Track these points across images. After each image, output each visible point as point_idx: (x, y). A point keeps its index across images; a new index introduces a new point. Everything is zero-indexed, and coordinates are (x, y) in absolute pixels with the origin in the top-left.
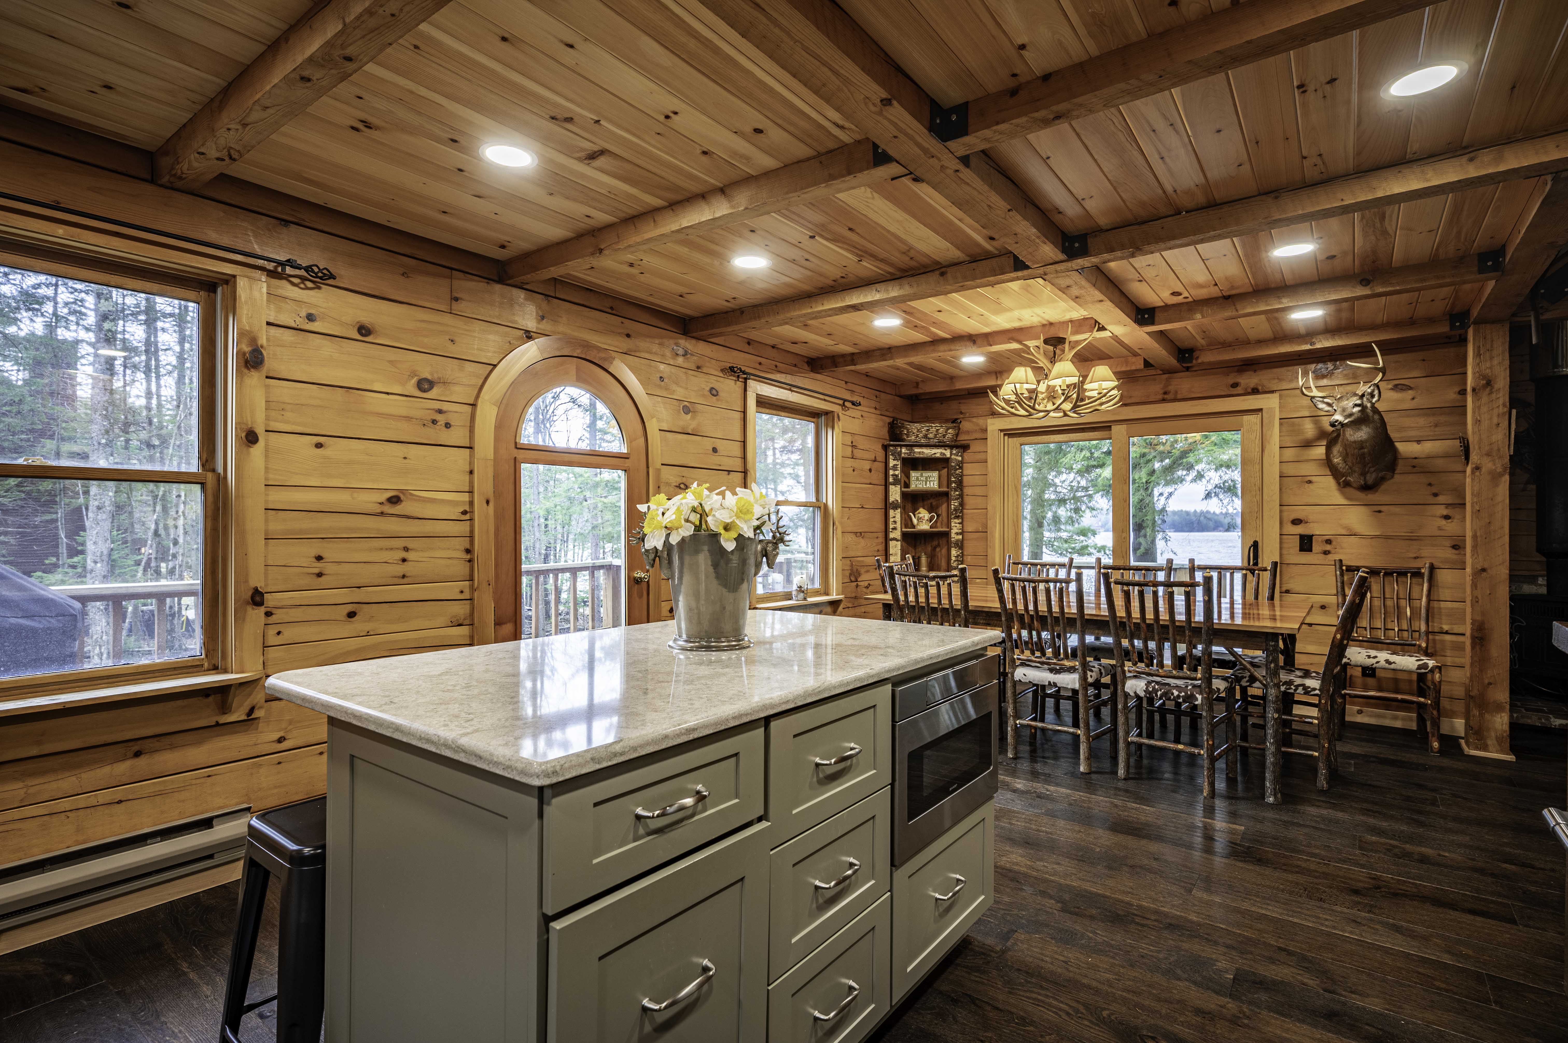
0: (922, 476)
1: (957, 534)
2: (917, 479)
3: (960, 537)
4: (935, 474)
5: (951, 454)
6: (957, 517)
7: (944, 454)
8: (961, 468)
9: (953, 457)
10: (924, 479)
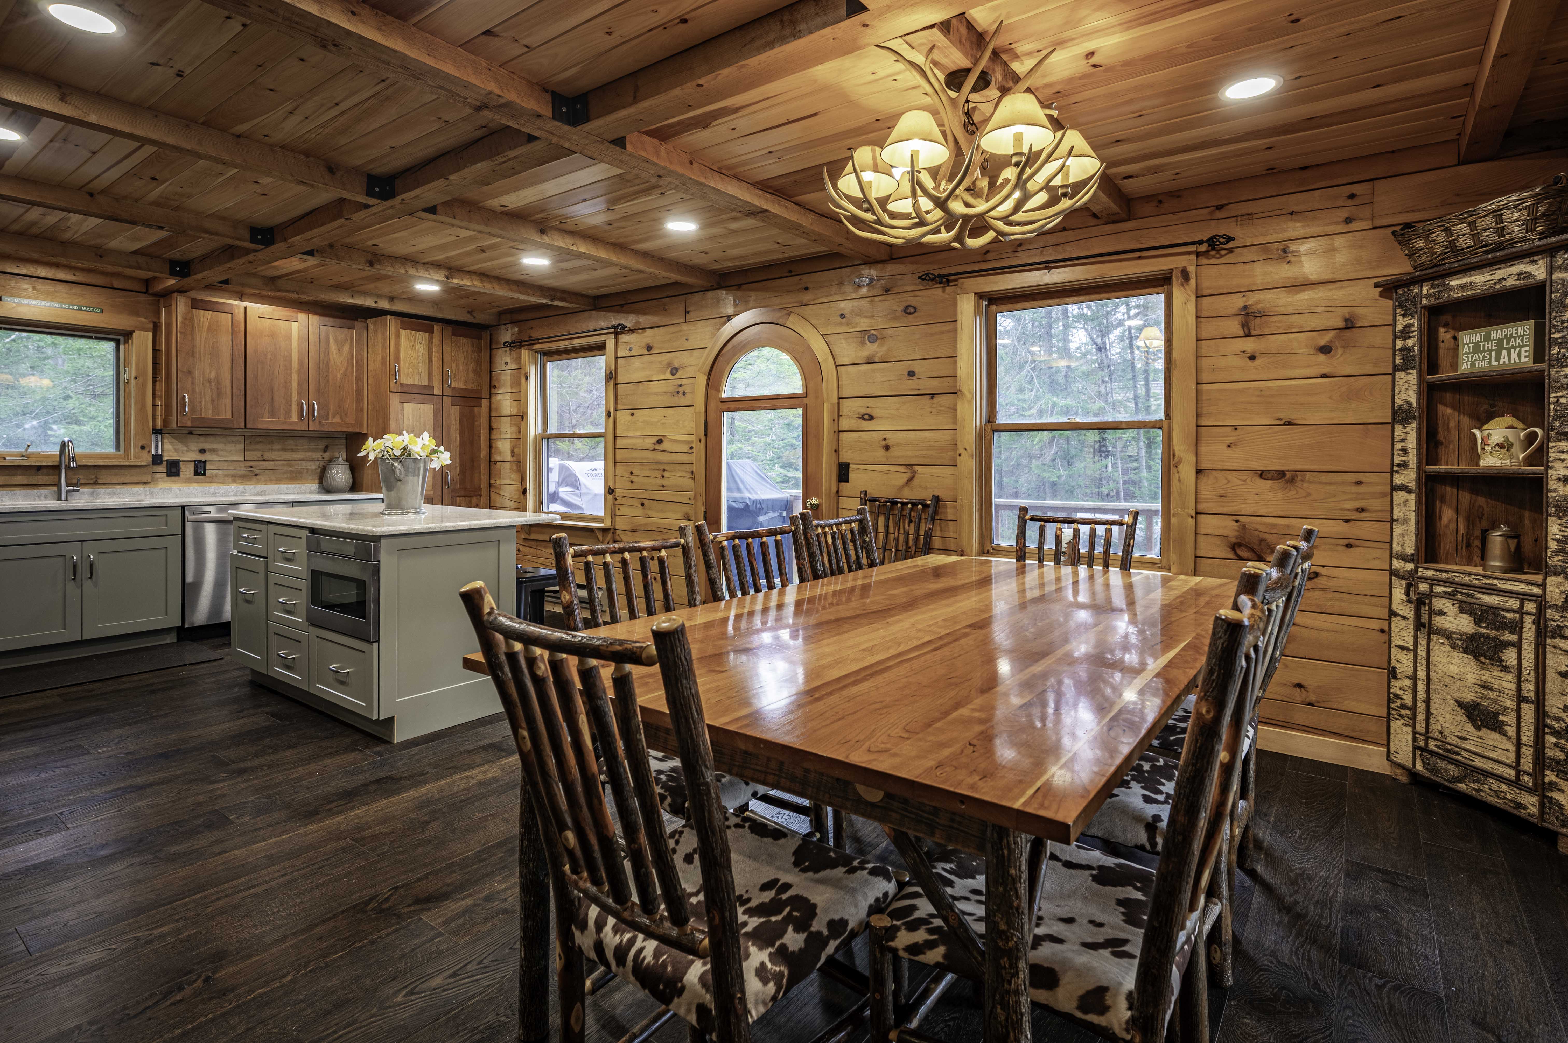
0: (1488, 338)
2: (1476, 348)
4: (1525, 329)
5: (1551, 270)
7: (1529, 275)
10: (1493, 345)
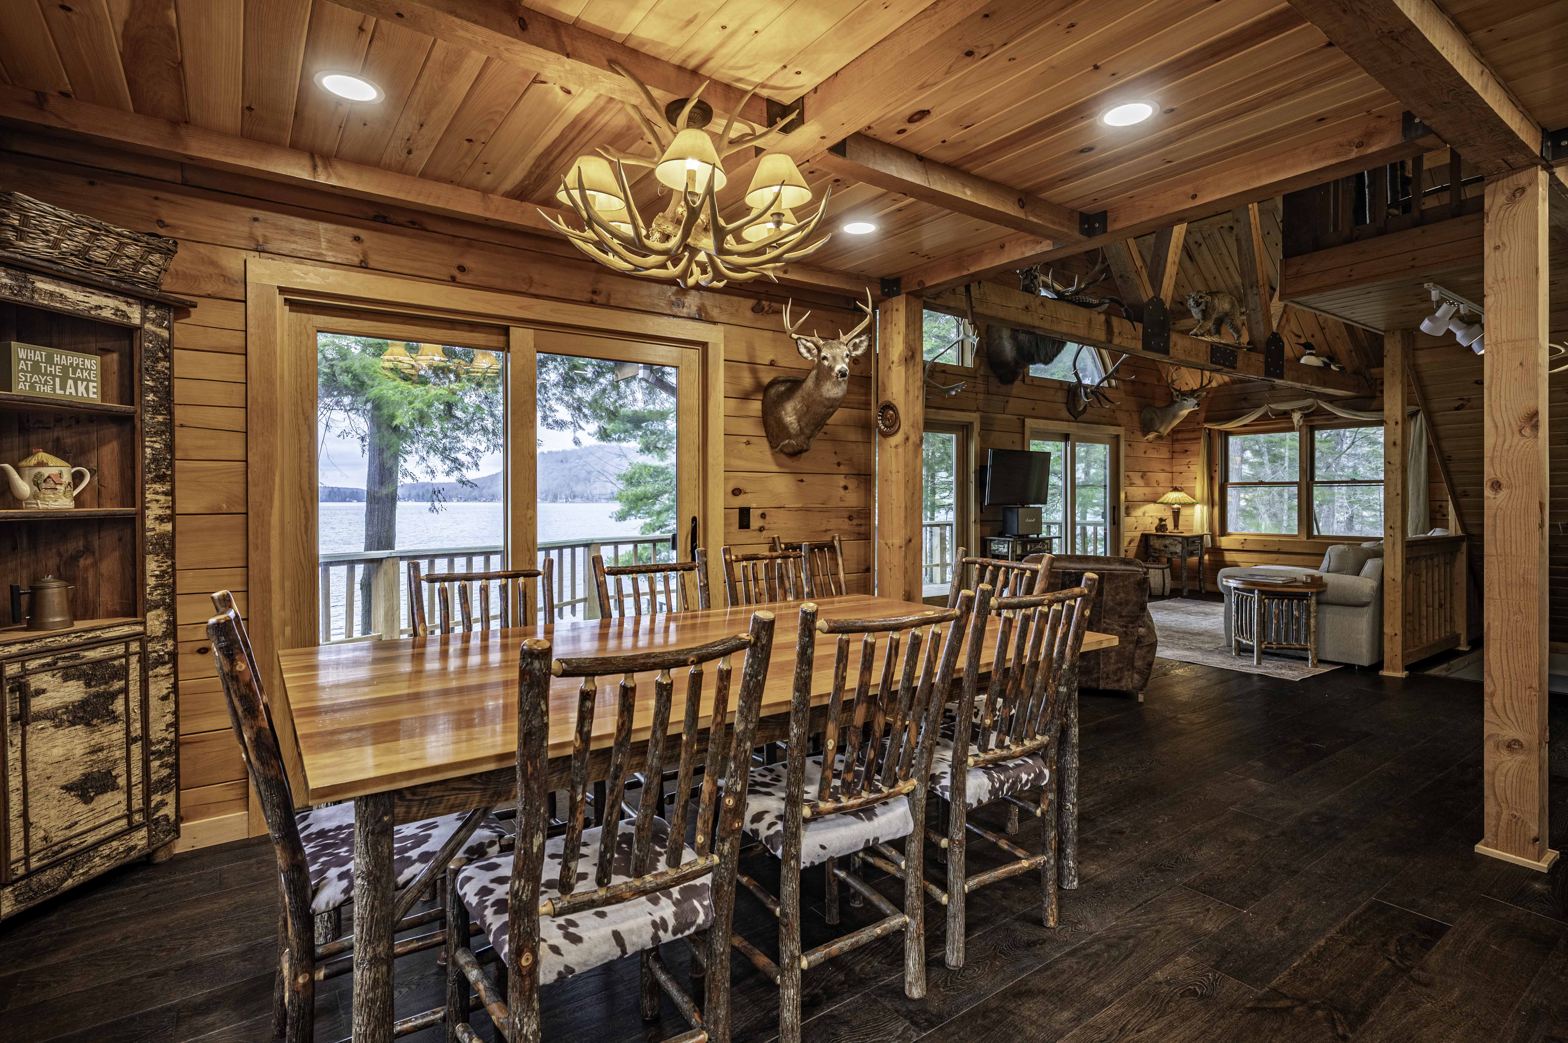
0: (50, 361)
1: (160, 519)
2: (36, 368)
3: (168, 527)
4: (92, 363)
5: (144, 318)
6: (160, 478)
7: (125, 315)
8: (169, 358)
9: (148, 326)
10: (56, 370)
